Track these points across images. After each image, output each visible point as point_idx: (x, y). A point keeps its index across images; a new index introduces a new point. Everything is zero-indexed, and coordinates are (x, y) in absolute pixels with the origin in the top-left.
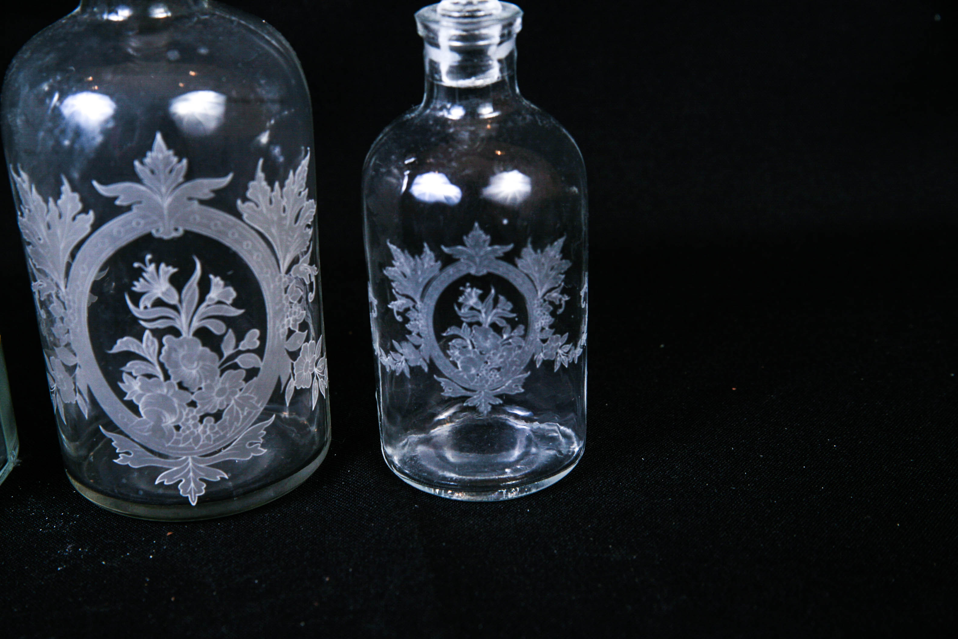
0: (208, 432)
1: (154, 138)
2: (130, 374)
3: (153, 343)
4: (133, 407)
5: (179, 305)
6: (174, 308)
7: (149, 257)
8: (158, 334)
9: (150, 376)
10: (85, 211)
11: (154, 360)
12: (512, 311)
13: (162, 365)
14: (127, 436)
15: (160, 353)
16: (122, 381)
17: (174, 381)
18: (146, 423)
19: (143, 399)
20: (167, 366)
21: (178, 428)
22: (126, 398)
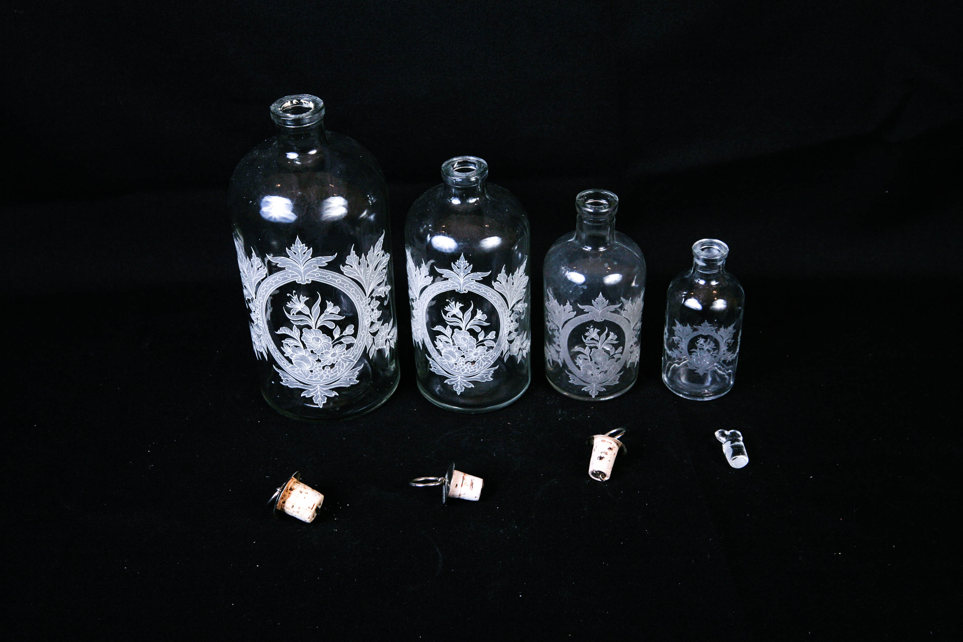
0: (602, 376)
1: (599, 293)
2: (579, 358)
3: (589, 350)
4: (579, 367)
5: (599, 340)
6: (597, 341)
7: (592, 326)
8: (591, 348)
9: (586, 359)
10: (573, 311)
11: (588, 355)
12: (714, 346)
13: (590, 357)
14: (575, 375)
15: (590, 353)
16: (576, 360)
17: (593, 361)
18: (581, 372)
19: (582, 366)
20: (592, 357)
21: (592, 375)
22: (577, 364)
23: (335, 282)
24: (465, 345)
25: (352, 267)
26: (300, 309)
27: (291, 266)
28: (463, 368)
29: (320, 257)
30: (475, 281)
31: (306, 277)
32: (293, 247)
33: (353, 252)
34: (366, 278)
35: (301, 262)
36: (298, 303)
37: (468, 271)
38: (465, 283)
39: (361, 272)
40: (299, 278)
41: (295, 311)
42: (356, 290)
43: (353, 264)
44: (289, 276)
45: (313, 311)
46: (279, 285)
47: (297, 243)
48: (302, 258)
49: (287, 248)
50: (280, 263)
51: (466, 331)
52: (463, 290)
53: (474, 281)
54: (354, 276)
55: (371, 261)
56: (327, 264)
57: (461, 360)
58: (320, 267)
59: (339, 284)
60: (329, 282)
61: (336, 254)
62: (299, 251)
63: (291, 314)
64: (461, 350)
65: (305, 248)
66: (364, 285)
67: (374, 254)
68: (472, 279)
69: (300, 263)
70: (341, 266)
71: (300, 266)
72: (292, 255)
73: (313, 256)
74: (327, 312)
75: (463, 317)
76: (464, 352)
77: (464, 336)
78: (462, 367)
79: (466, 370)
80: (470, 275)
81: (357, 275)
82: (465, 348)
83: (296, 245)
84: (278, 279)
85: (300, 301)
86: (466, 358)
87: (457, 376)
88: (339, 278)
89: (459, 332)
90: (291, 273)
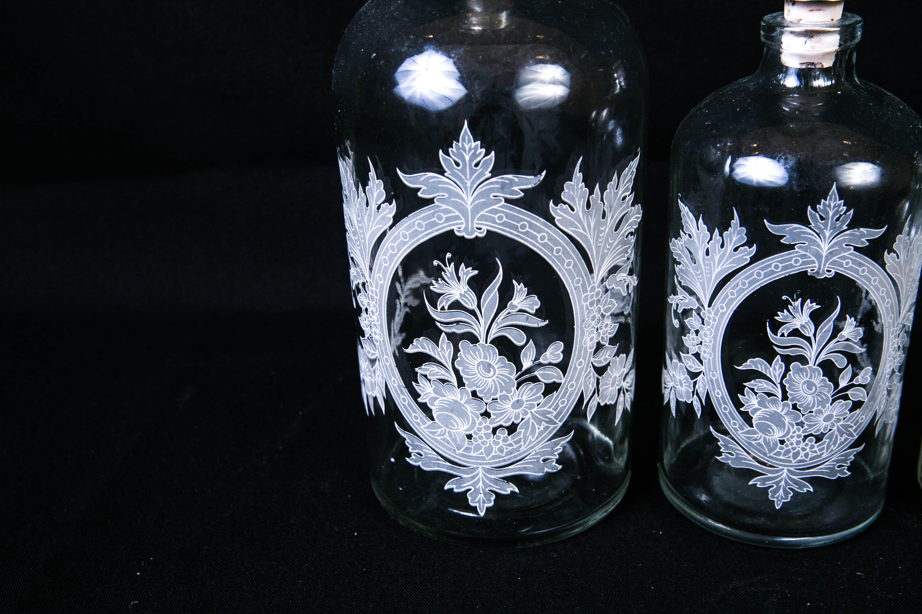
23: (534, 238)
24: (810, 398)
25: (573, 210)
26: (458, 297)
27: (447, 195)
28: (796, 450)
29: (510, 176)
30: (852, 248)
31: (475, 221)
32: (454, 150)
33: (578, 175)
34: (597, 240)
35: (469, 185)
36: (454, 283)
37: (843, 224)
38: (831, 253)
39: (589, 225)
40: (462, 223)
41: (448, 300)
42: (575, 265)
43: (575, 203)
44: (440, 218)
45: (485, 301)
46: (419, 240)
47: (464, 140)
48: (471, 175)
49: (441, 151)
50: (425, 188)
51: (816, 367)
52: (823, 270)
53: (850, 249)
54: (574, 232)
55: (611, 207)
56: (522, 194)
57: (794, 432)
58: (507, 200)
59: (542, 245)
60: (523, 238)
61: (544, 173)
62: (467, 158)
63: (439, 308)
64: (799, 411)
65: (479, 150)
66: (592, 255)
67: (618, 192)
68: (846, 245)
69: (466, 188)
70: (551, 203)
71: (464, 196)
72: (451, 168)
73: (495, 172)
74: (514, 307)
75: (815, 335)
76: (803, 415)
77: (811, 377)
78: (794, 449)
79: (802, 453)
80: (845, 235)
81: (581, 231)
82: (809, 404)
83: (460, 144)
84: (416, 228)
85: (459, 279)
86: (806, 427)
87: (781, 467)
88: (545, 231)
89: (801, 370)
90: (446, 211)
